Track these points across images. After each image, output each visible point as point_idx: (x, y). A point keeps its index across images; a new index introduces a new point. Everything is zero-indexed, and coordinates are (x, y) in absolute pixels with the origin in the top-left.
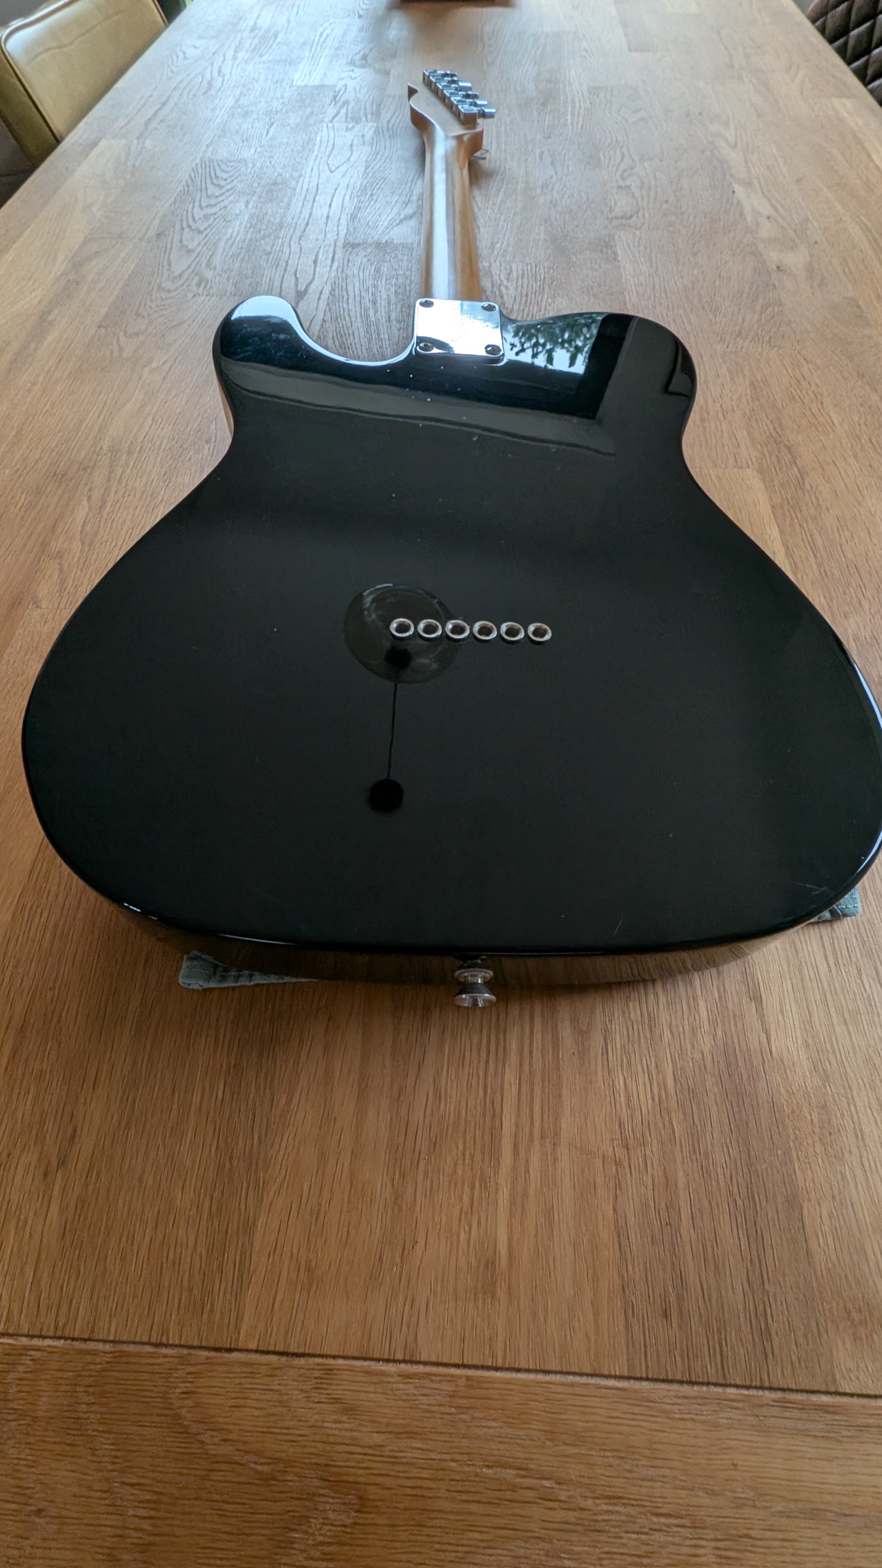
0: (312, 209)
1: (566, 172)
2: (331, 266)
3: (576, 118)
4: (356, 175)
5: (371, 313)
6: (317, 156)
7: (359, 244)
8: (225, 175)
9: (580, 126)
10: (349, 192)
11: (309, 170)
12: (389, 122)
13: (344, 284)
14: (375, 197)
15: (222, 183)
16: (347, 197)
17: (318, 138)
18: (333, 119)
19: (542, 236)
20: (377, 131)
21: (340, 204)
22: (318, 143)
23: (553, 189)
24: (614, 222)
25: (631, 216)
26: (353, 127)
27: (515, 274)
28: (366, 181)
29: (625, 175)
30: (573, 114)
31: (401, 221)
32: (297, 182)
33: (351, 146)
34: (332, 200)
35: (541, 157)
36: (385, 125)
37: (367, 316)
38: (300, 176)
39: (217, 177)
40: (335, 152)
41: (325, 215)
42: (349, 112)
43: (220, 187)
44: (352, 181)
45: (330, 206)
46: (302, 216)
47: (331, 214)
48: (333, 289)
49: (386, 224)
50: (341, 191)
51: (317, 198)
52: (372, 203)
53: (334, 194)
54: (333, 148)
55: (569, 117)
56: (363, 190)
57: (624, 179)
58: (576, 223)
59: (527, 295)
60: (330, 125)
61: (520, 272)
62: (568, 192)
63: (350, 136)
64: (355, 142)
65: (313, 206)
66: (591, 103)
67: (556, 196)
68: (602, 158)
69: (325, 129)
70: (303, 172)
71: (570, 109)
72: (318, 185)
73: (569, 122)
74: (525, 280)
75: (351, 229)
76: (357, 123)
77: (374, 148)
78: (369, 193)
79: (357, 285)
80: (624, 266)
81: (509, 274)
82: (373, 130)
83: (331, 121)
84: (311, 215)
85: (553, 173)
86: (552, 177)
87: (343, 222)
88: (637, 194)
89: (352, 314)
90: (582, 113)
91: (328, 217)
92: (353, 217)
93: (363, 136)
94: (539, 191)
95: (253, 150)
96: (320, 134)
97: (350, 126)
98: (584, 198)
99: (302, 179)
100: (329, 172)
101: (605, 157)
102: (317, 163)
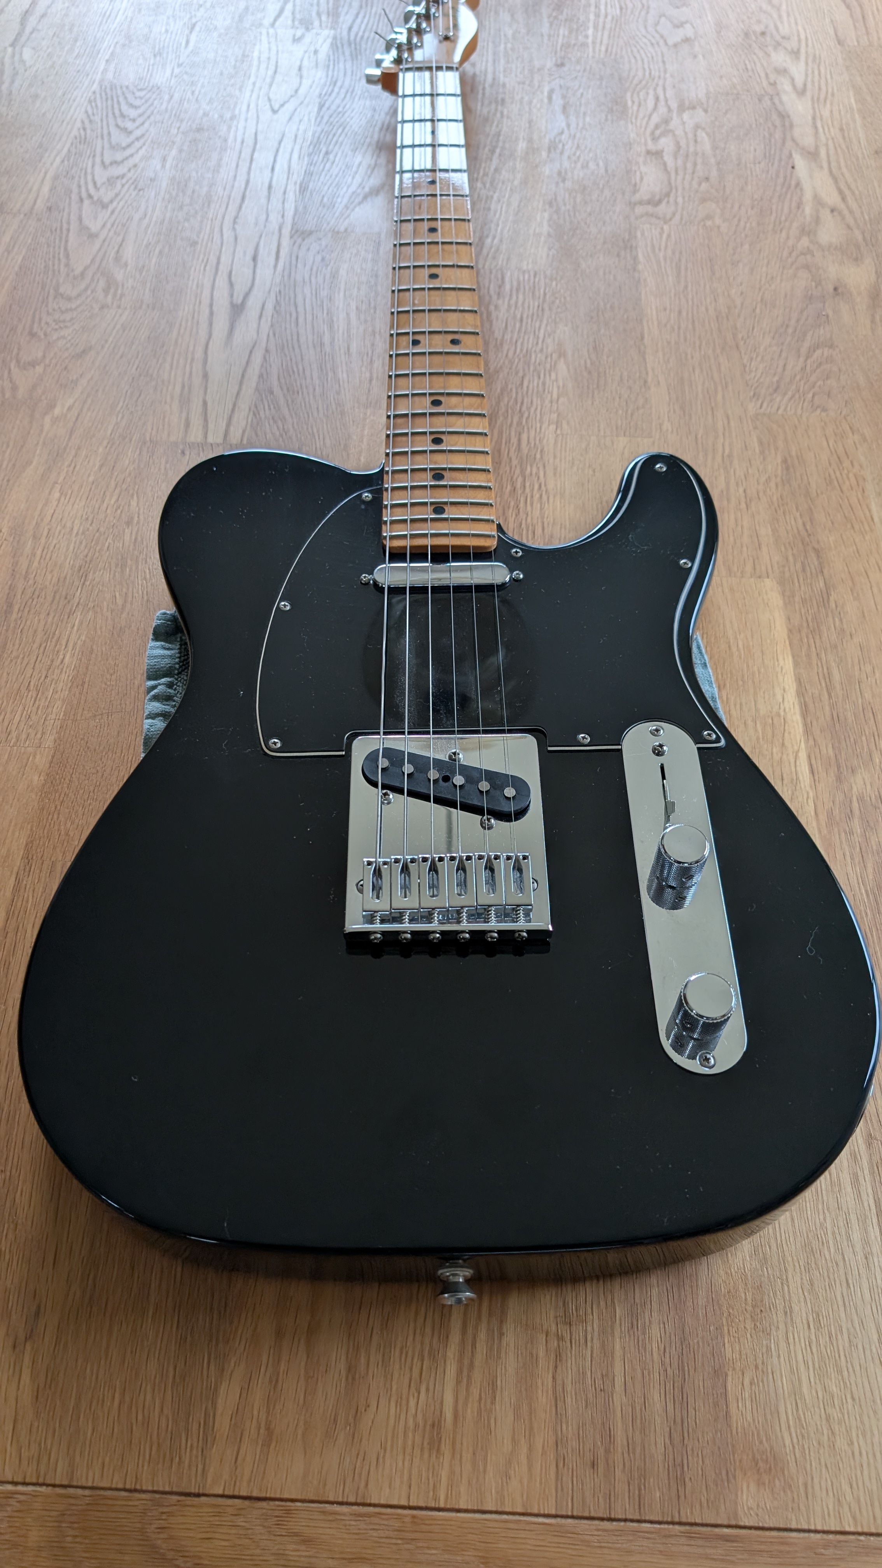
0: (249, 173)
1: (581, 125)
2: (275, 266)
3: (600, 33)
4: (306, 119)
5: (326, 339)
6: (254, 84)
7: (311, 233)
8: (133, 113)
9: (603, 48)
10: (297, 148)
11: (244, 108)
12: (350, 29)
13: (292, 296)
14: (331, 157)
15: (130, 125)
16: (295, 156)
17: (256, 54)
18: (275, 20)
19: (546, 228)
20: (336, 45)
21: (286, 167)
22: (255, 63)
23: (562, 153)
24: (639, 210)
25: (660, 201)
26: (302, 37)
27: (508, 287)
28: (319, 129)
29: (658, 132)
30: (596, 27)
31: (365, 197)
32: (230, 128)
33: (300, 69)
34: (275, 161)
35: (550, 98)
36: (345, 33)
37: (322, 344)
38: (233, 118)
39: (123, 116)
40: (279, 78)
41: (267, 185)
42: (298, 8)
43: (127, 132)
44: (302, 128)
45: (273, 169)
46: (237, 184)
47: (274, 183)
48: (278, 302)
49: (345, 200)
50: (287, 144)
51: (256, 155)
52: (328, 165)
53: (277, 151)
54: (275, 72)
55: (590, 32)
56: (316, 144)
57: (655, 139)
58: (589, 209)
59: (521, 320)
60: (271, 31)
61: (515, 284)
62: (581, 159)
63: (298, 50)
64: (305, 63)
65: (250, 168)
66: (621, 9)
67: (566, 164)
68: (630, 103)
69: (264, 38)
70: (237, 112)
71: (592, 17)
72: (256, 134)
73: (590, 40)
74: (521, 297)
75: (301, 208)
76: (307, 29)
77: (330, 73)
78: (324, 150)
79: (308, 295)
80: (645, 280)
81: (500, 287)
82: (329, 41)
83: (273, 25)
84: (247, 182)
85: (564, 125)
86: (562, 133)
87: (291, 196)
88: (670, 163)
89: (303, 339)
90: (608, 26)
91: (270, 187)
92: (303, 189)
93: (316, 52)
94: (544, 154)
95: (168, 72)
96: (257, 47)
97: (299, 33)
98: (602, 171)
99: (235, 123)
100: (270, 113)
101: (633, 102)
102: (255, 96)
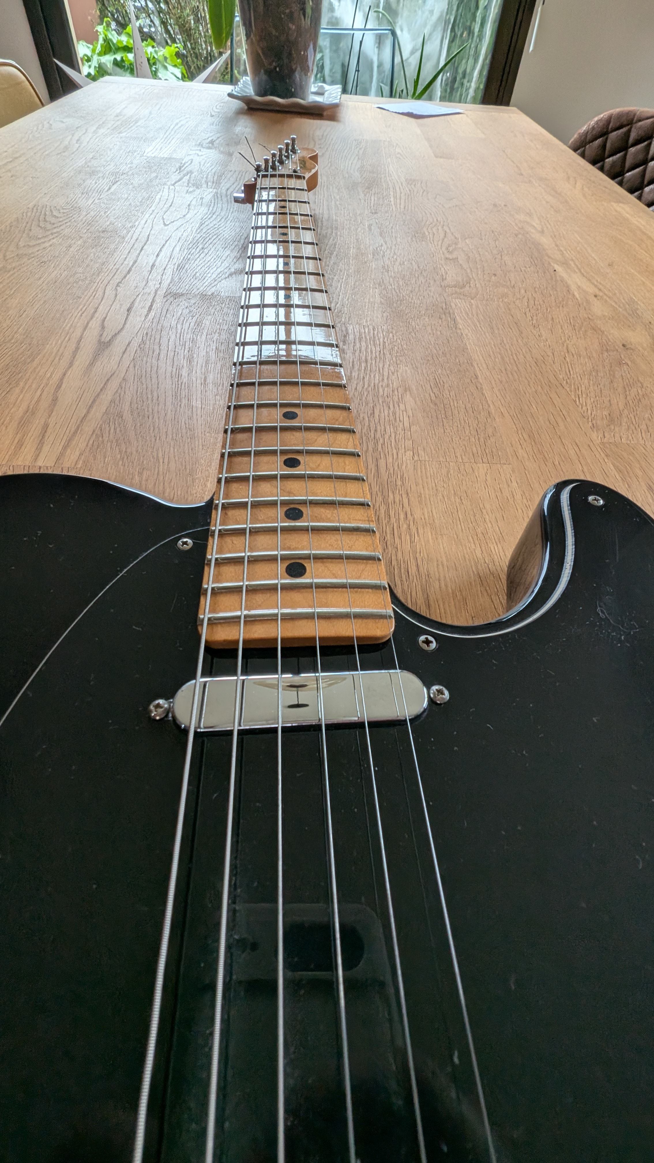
0: (138, 256)
1: (394, 243)
2: (147, 315)
3: (398, 201)
4: (189, 230)
5: (184, 372)
6: (153, 211)
7: (182, 295)
8: (53, 220)
9: (402, 207)
10: (180, 244)
11: (143, 222)
12: (228, 189)
13: (158, 337)
14: (206, 251)
15: (49, 226)
16: (178, 249)
17: (159, 196)
18: (175, 183)
19: (378, 299)
20: (216, 196)
21: (169, 255)
22: (157, 200)
23: (383, 256)
24: (449, 290)
25: (464, 286)
26: (194, 191)
27: (351, 337)
28: (199, 236)
29: (451, 249)
30: (395, 197)
31: (231, 275)
32: (128, 232)
33: (189, 205)
34: (161, 250)
35: (370, 229)
36: (224, 191)
37: (180, 376)
38: (132, 227)
39: (45, 220)
40: (172, 209)
41: (151, 264)
42: (192, 179)
43: (45, 229)
44: (185, 234)
45: (158, 255)
46: (126, 262)
47: (157, 264)
48: (143, 342)
49: (214, 276)
50: (172, 242)
51: (145, 247)
52: (202, 255)
53: (164, 245)
54: (171, 206)
55: (392, 199)
56: (195, 243)
57: (450, 252)
58: (410, 289)
59: (366, 361)
60: (172, 187)
61: (358, 334)
62: (399, 260)
63: (189, 198)
64: (194, 203)
65: (139, 254)
66: (410, 191)
67: (387, 262)
68: (427, 234)
69: (166, 190)
70: (137, 223)
71: (392, 193)
72: (149, 235)
73: (393, 203)
74: (363, 344)
75: (176, 279)
76: (198, 188)
77: (211, 209)
78: (201, 247)
79: (173, 337)
80: (467, 335)
81: (345, 336)
82: (212, 195)
83: (173, 185)
84: (135, 262)
85: (382, 241)
86: (382, 246)
87: (169, 271)
88: (465, 266)
89: (161, 371)
90: (403, 198)
91: (153, 266)
92: (180, 267)
93: (202, 198)
94: (370, 256)
95: (90, 202)
96: (161, 193)
97: (191, 189)
98: (415, 267)
99: (134, 229)
100: (163, 226)
101: (429, 233)
102: (152, 216)
